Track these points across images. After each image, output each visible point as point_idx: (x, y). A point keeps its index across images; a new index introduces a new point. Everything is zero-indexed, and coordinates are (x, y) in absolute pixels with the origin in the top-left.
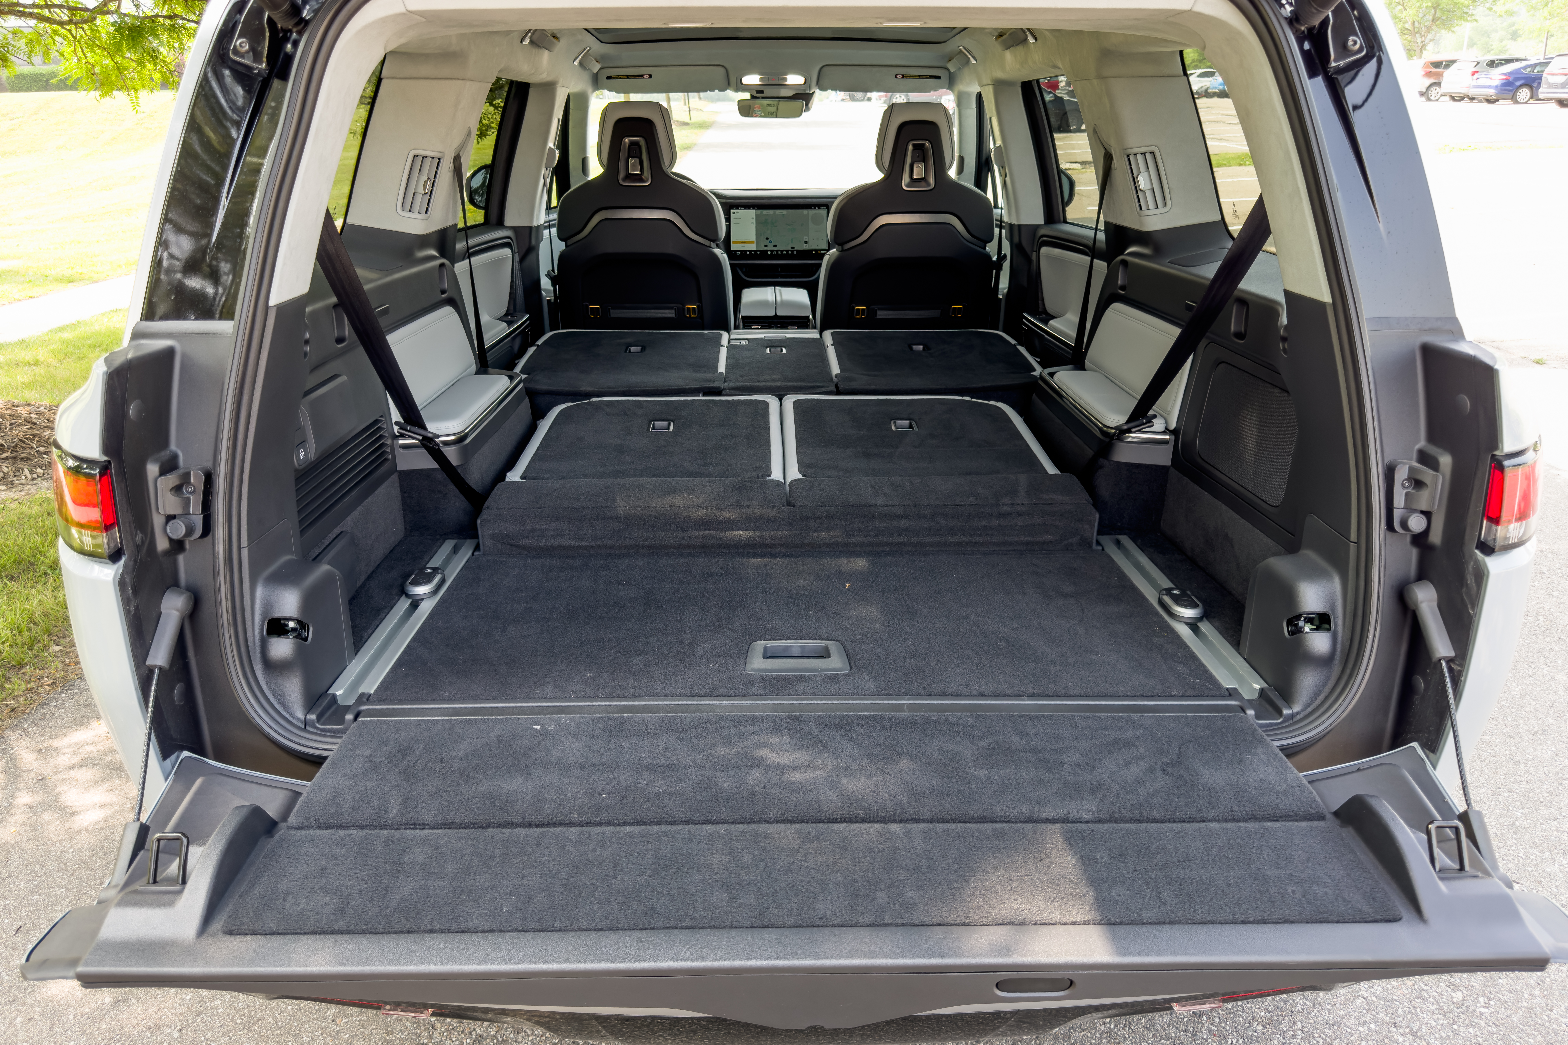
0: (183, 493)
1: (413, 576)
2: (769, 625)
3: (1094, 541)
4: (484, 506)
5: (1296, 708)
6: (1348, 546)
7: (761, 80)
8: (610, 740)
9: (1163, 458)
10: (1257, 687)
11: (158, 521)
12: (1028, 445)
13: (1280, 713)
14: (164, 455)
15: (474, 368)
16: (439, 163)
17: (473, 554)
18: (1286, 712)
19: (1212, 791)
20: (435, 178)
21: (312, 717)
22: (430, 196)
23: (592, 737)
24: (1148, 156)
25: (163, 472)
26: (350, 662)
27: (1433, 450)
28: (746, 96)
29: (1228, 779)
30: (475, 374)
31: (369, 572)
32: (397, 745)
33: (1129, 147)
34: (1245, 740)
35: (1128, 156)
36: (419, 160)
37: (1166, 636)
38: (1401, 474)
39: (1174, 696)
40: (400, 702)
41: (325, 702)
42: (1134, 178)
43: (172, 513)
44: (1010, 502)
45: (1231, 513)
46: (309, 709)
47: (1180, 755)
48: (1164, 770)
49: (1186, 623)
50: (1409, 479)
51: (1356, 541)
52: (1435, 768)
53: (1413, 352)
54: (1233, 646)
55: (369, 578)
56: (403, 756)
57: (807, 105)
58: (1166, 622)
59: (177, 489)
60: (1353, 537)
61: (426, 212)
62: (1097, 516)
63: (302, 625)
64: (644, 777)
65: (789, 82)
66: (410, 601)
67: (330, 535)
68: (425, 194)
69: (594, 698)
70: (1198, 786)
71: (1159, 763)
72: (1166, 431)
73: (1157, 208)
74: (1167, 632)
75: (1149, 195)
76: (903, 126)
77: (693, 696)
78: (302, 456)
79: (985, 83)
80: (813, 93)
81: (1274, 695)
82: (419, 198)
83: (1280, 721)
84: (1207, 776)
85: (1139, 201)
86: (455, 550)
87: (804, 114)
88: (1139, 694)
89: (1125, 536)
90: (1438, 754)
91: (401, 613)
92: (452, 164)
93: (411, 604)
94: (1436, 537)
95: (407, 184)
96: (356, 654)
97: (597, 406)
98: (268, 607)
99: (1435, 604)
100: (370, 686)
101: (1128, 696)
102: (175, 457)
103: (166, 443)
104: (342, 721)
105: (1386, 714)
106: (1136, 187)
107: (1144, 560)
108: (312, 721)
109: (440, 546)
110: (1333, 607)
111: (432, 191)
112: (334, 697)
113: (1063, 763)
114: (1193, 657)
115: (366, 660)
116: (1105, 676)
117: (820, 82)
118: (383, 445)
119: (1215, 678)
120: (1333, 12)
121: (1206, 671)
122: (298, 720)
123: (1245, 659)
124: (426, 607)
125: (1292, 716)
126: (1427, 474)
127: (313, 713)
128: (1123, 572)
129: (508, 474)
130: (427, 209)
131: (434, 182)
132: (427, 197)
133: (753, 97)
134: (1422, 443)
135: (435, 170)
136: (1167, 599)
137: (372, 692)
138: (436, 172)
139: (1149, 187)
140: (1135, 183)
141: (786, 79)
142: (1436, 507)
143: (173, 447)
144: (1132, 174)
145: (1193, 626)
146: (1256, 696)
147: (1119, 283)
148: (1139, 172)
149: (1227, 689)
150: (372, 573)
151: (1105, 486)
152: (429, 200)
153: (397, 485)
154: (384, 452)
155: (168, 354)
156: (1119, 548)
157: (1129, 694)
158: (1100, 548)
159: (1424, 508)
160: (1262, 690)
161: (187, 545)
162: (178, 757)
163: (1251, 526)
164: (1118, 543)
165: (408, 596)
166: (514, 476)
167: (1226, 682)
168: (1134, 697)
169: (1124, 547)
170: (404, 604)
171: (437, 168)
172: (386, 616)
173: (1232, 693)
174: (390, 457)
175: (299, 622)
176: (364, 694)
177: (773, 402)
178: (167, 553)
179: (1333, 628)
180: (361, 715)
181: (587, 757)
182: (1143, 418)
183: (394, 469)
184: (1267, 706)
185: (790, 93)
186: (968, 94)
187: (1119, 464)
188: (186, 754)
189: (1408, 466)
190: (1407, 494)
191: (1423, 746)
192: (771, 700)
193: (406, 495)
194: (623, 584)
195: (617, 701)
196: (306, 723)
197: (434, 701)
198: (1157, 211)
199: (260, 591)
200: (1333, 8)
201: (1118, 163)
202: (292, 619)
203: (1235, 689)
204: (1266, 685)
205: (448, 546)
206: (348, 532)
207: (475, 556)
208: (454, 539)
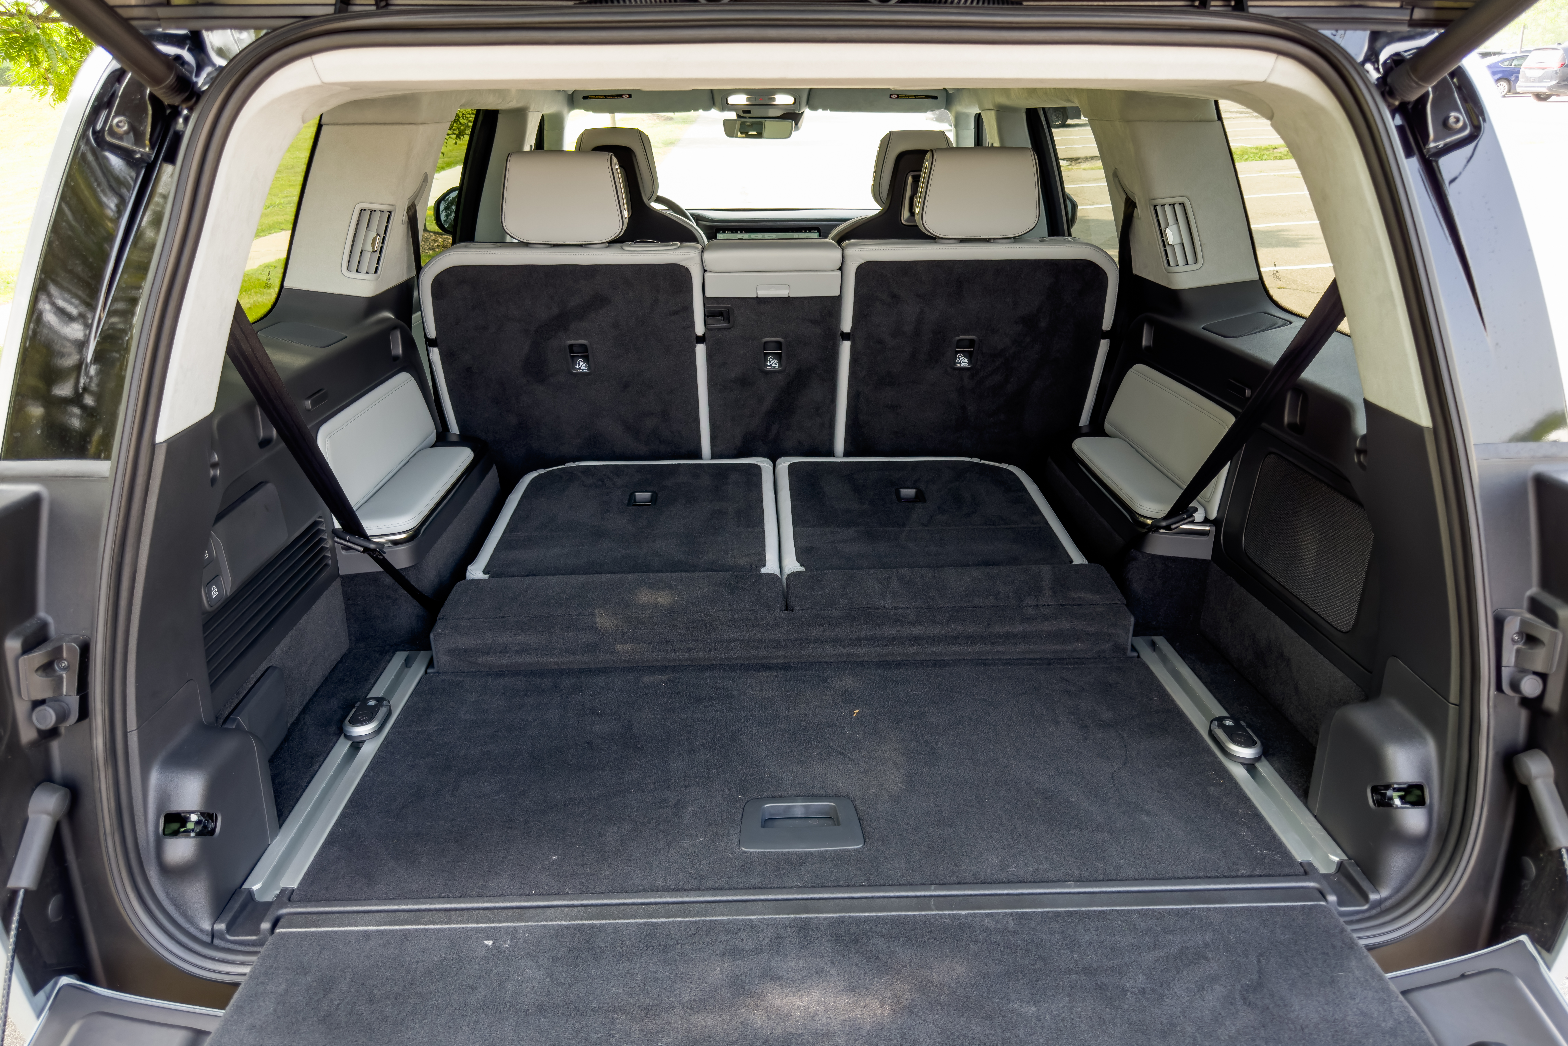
0: (54, 671)
1: (354, 710)
2: (768, 775)
3: (1129, 647)
4: (439, 616)
5: (1385, 893)
6: (1446, 710)
7: (748, 100)
8: (578, 965)
9: (1203, 550)
10: (1336, 859)
11: (21, 708)
12: (1047, 523)
13: (1366, 898)
14: (30, 625)
15: (433, 437)
16: (389, 217)
17: (426, 672)
18: (1373, 897)
19: (1306, 1030)
20: (385, 233)
21: (221, 926)
22: (380, 253)
23: (555, 959)
24: (1177, 207)
25: (27, 649)
26: (272, 840)
27: (1549, 600)
28: (732, 115)
29: (1322, 1012)
30: (434, 446)
31: (305, 703)
32: (320, 974)
33: (1156, 197)
34: (1334, 947)
35: (1155, 206)
36: (365, 216)
37: (1221, 784)
38: (1512, 628)
39: (1242, 876)
40: (328, 901)
41: (236, 905)
42: (1161, 230)
43: (39, 697)
44: (1035, 603)
45: (1287, 629)
46: (217, 917)
47: (1260, 971)
48: (1245, 999)
49: (1243, 764)
50: (1520, 633)
51: (1457, 702)
52: (1549, 968)
53: (1523, 485)
54: (1299, 797)
55: (305, 710)
56: (326, 992)
57: (796, 124)
58: (1220, 763)
59: (47, 668)
60: (1454, 696)
61: (376, 272)
62: (1132, 620)
63: (208, 816)
64: (618, 1026)
65: (776, 103)
66: (350, 743)
67: (253, 676)
68: (374, 252)
69: (559, 894)
70: (1287, 1024)
71: (1238, 987)
72: (1206, 521)
73: (1187, 264)
74: (1223, 779)
75: (1178, 250)
76: (901, 156)
77: (679, 890)
78: (214, 593)
79: (987, 107)
80: (803, 112)
81: (1356, 873)
82: (367, 256)
83: (1366, 907)
84: (1297, 1008)
85: (1167, 256)
86: (408, 663)
87: (794, 133)
88: (1201, 874)
89: (1162, 637)
90: (1554, 953)
91: (339, 762)
92: (405, 214)
93: (351, 745)
94: (1553, 703)
95: (353, 241)
96: (281, 826)
97: (571, 472)
98: (164, 798)
99: (1551, 781)
100: (292, 879)
101: (1188, 878)
102: (44, 626)
103: (31, 609)
104: (256, 931)
105: (1486, 895)
106: (1163, 241)
107: (1185, 671)
108: (220, 931)
109: (389, 661)
110: (1428, 777)
111: (382, 247)
112: (250, 893)
113: (1124, 990)
114: (1257, 816)
115: (293, 835)
116: (1160, 847)
117: (810, 102)
118: (323, 549)
119: (1286, 848)
120: (1434, 88)
121: (1274, 837)
122: (203, 931)
123: (1315, 817)
124: (369, 750)
125: (1380, 902)
126: (1543, 630)
127: (221, 922)
128: (1165, 690)
129: (470, 568)
130: (377, 268)
131: (384, 238)
132: (377, 254)
133: (739, 116)
134: (1534, 590)
135: (385, 224)
136: (1220, 734)
137: (295, 886)
138: (387, 227)
139: (1178, 241)
140: (1162, 236)
141: (774, 99)
142: (1554, 669)
143: (42, 614)
144: (1160, 226)
145: (1250, 766)
146: (1333, 869)
147: (1144, 343)
148: (1167, 225)
149: (1301, 864)
150: (308, 704)
151: (1138, 580)
152: (379, 258)
153: (339, 592)
154: (325, 557)
155: (34, 501)
156: (1154, 650)
157: (1190, 875)
158: (1135, 654)
159: (1539, 668)
160: (1341, 865)
161: (62, 730)
162: (56, 984)
163: (1312, 649)
164: (1153, 645)
165: (348, 737)
166: (476, 571)
167: (1300, 855)
168: (1196, 878)
169: (1159, 648)
170: (342, 748)
171: (388, 222)
172: (320, 766)
173: (1307, 870)
174: (330, 562)
175: (202, 814)
176: (287, 888)
177: (764, 463)
178: (33, 744)
179: (1428, 801)
180: (280, 923)
181: (548, 994)
182: (1183, 513)
183: (336, 575)
184: (1348, 885)
185: (779, 113)
186: (967, 115)
187: (1153, 556)
188: (65, 980)
189: (1519, 618)
190: (1518, 651)
191: (1534, 941)
192: (772, 894)
193: (350, 602)
194: (597, 714)
195: (587, 899)
196: (213, 934)
197: (369, 899)
198: (1187, 268)
199: (155, 777)
200: (1434, 83)
201: (1142, 213)
202: (193, 812)
203: (1310, 864)
204: (1345, 858)
205: (399, 658)
206: (276, 668)
207: (428, 675)
208: (405, 650)
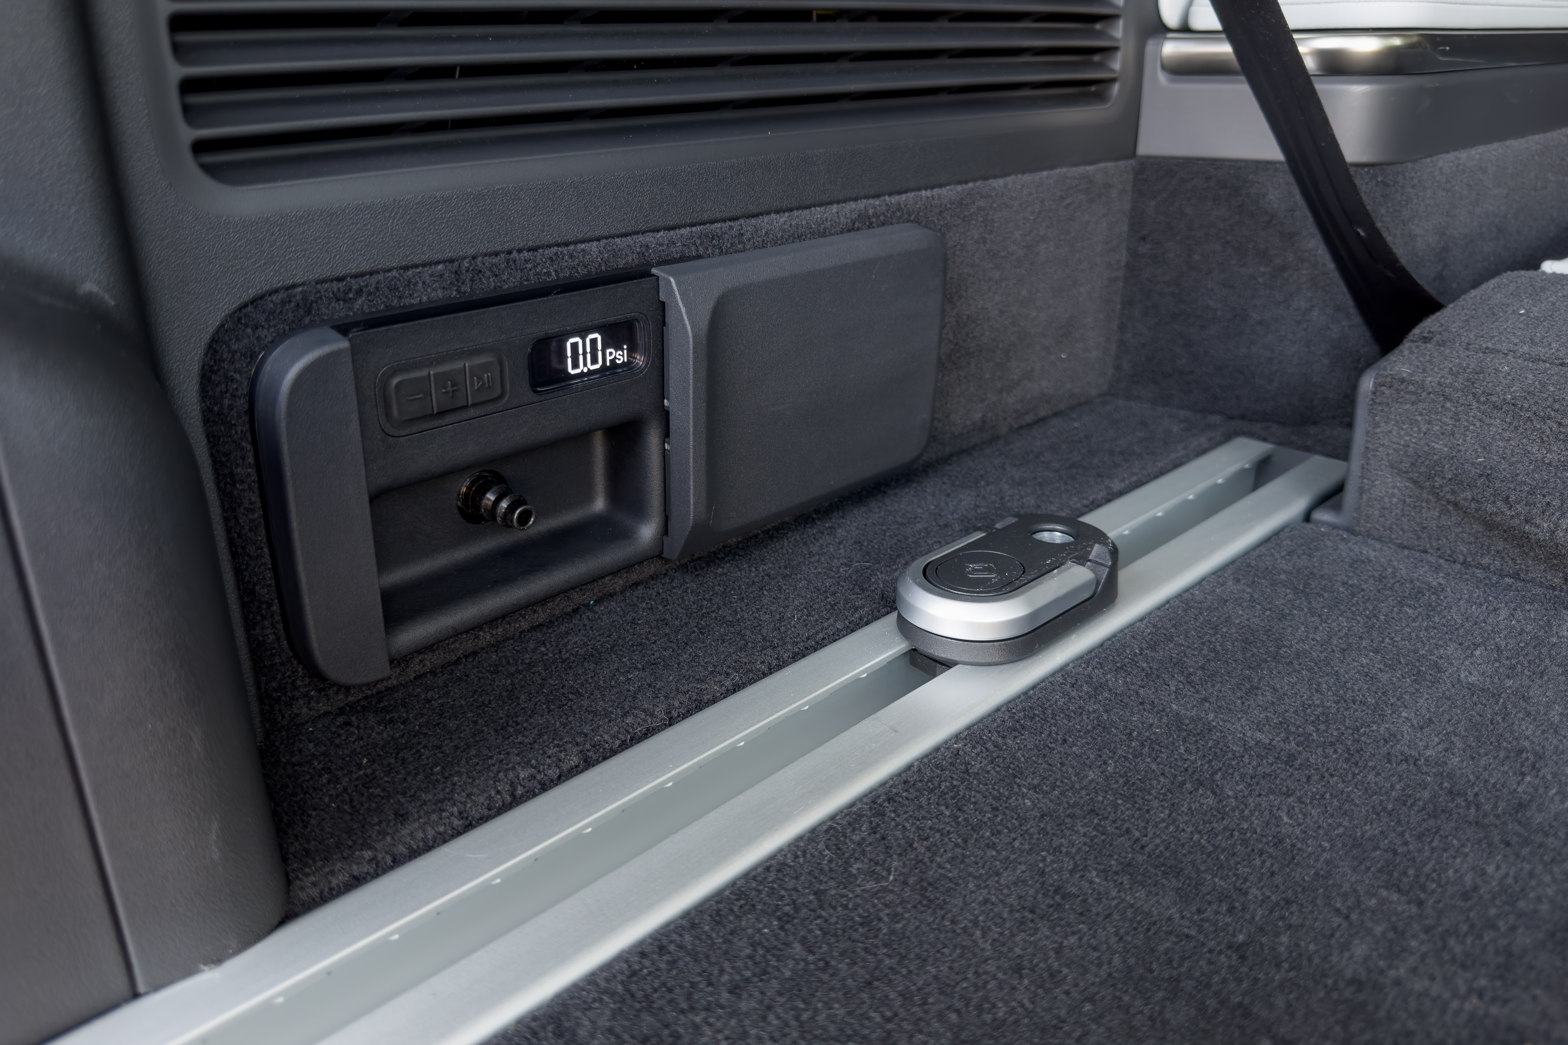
17: (1307, 517)
86: (1259, 474)
165: (899, 623)
207: (1309, 526)
208: (1265, 440)
